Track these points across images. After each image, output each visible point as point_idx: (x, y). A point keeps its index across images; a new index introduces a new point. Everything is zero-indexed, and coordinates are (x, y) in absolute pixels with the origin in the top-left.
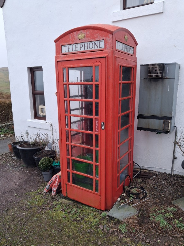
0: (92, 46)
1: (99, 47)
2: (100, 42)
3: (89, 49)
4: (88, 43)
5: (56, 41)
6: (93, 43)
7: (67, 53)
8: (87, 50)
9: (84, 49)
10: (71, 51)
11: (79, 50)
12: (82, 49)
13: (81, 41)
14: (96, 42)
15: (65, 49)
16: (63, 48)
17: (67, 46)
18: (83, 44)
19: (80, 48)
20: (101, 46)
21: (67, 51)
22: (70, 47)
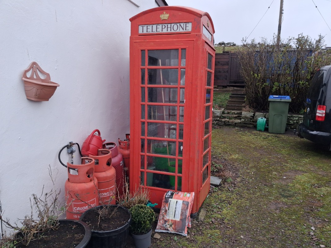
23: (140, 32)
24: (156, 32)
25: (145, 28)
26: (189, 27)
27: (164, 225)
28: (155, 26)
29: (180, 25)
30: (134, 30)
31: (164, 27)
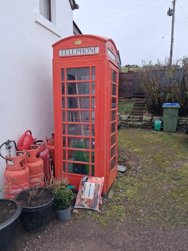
13: (78, 47)
16: (60, 52)
17: (64, 50)
18: (80, 49)
21: (64, 55)
22: (67, 51)
23: (60, 55)
24: (72, 55)
25: (64, 52)
26: (97, 50)
27: (81, 203)
28: (71, 50)
29: (90, 49)
30: (56, 53)
31: (78, 50)
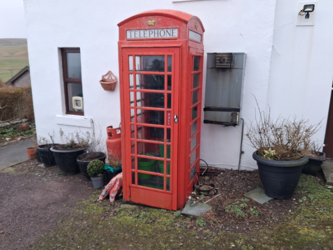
0: (164, 34)
1: (171, 35)
2: (172, 30)
3: (160, 37)
4: (159, 31)
5: (119, 25)
6: (165, 30)
7: (133, 39)
8: (158, 37)
9: (155, 36)
10: (139, 38)
11: (148, 37)
12: (152, 36)
13: (150, 27)
14: (169, 30)
15: (131, 35)
16: (128, 33)
17: (134, 31)
18: (153, 31)
19: (150, 34)
20: (174, 34)
21: (133, 37)
22: (137, 32)
23: (129, 37)
24: (143, 38)
25: (133, 33)
26: (176, 33)
28: (142, 32)
29: (167, 31)
30: (122, 35)
31: (151, 32)
